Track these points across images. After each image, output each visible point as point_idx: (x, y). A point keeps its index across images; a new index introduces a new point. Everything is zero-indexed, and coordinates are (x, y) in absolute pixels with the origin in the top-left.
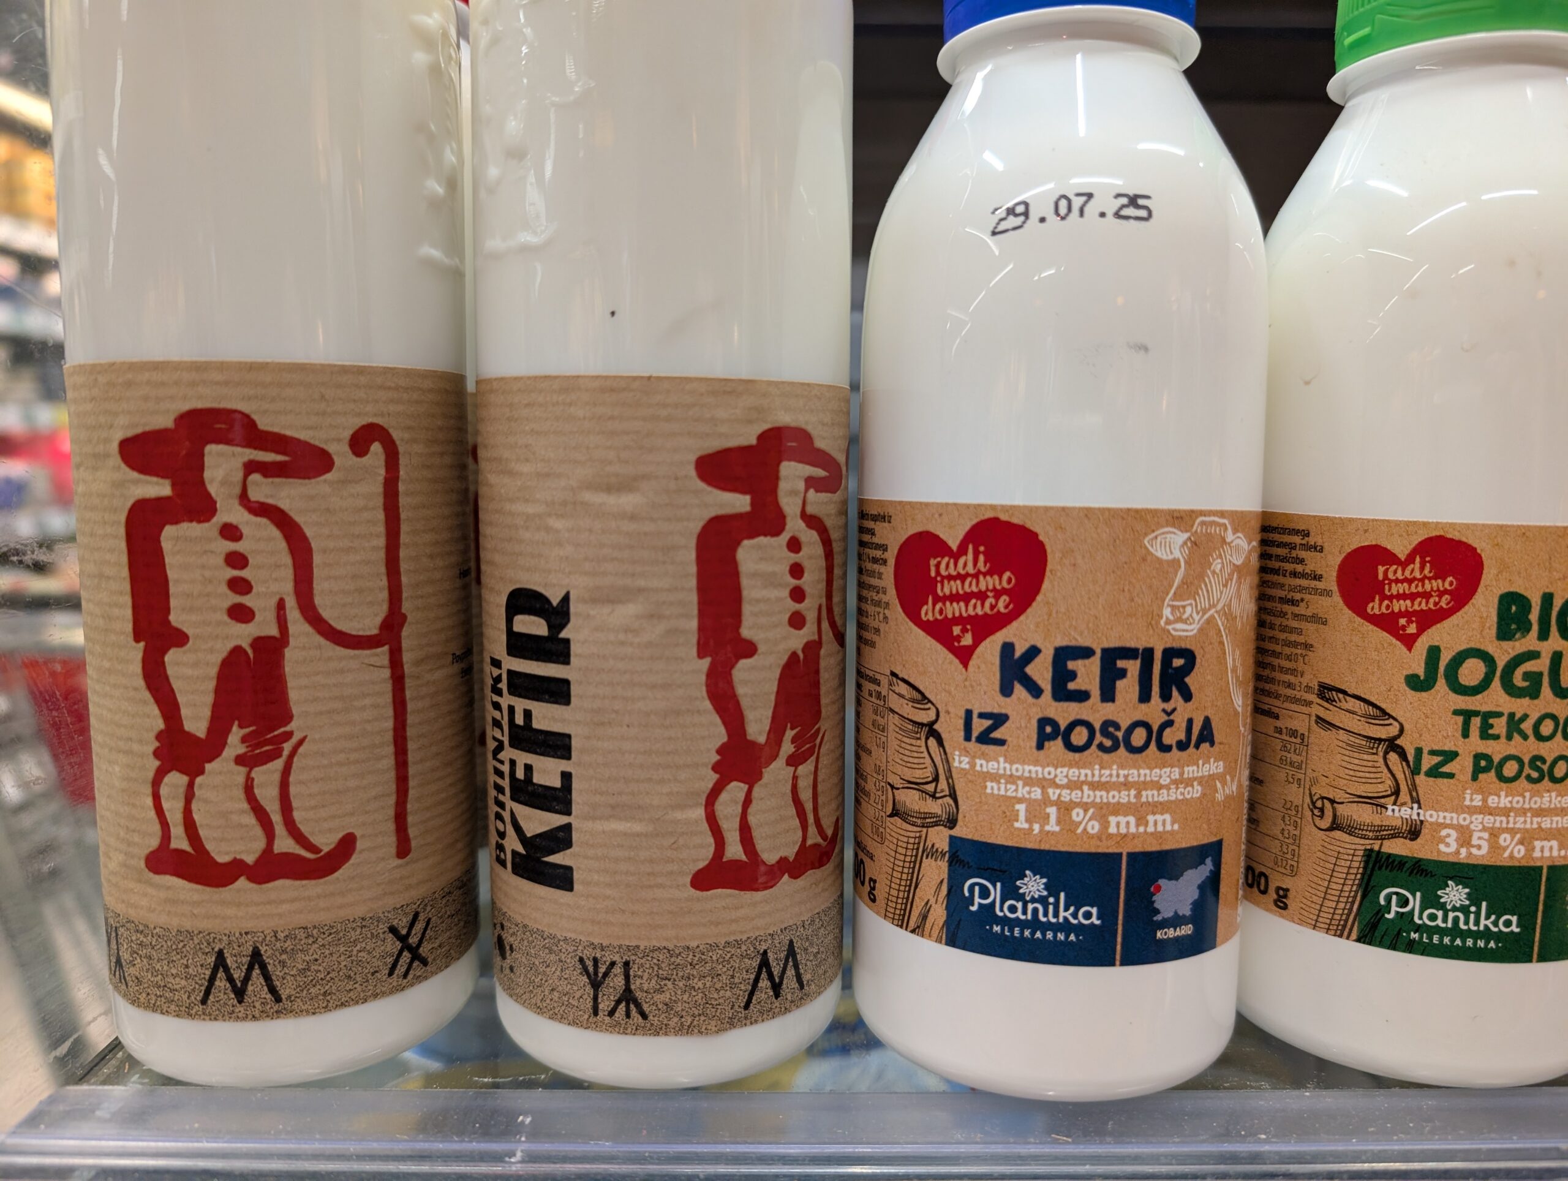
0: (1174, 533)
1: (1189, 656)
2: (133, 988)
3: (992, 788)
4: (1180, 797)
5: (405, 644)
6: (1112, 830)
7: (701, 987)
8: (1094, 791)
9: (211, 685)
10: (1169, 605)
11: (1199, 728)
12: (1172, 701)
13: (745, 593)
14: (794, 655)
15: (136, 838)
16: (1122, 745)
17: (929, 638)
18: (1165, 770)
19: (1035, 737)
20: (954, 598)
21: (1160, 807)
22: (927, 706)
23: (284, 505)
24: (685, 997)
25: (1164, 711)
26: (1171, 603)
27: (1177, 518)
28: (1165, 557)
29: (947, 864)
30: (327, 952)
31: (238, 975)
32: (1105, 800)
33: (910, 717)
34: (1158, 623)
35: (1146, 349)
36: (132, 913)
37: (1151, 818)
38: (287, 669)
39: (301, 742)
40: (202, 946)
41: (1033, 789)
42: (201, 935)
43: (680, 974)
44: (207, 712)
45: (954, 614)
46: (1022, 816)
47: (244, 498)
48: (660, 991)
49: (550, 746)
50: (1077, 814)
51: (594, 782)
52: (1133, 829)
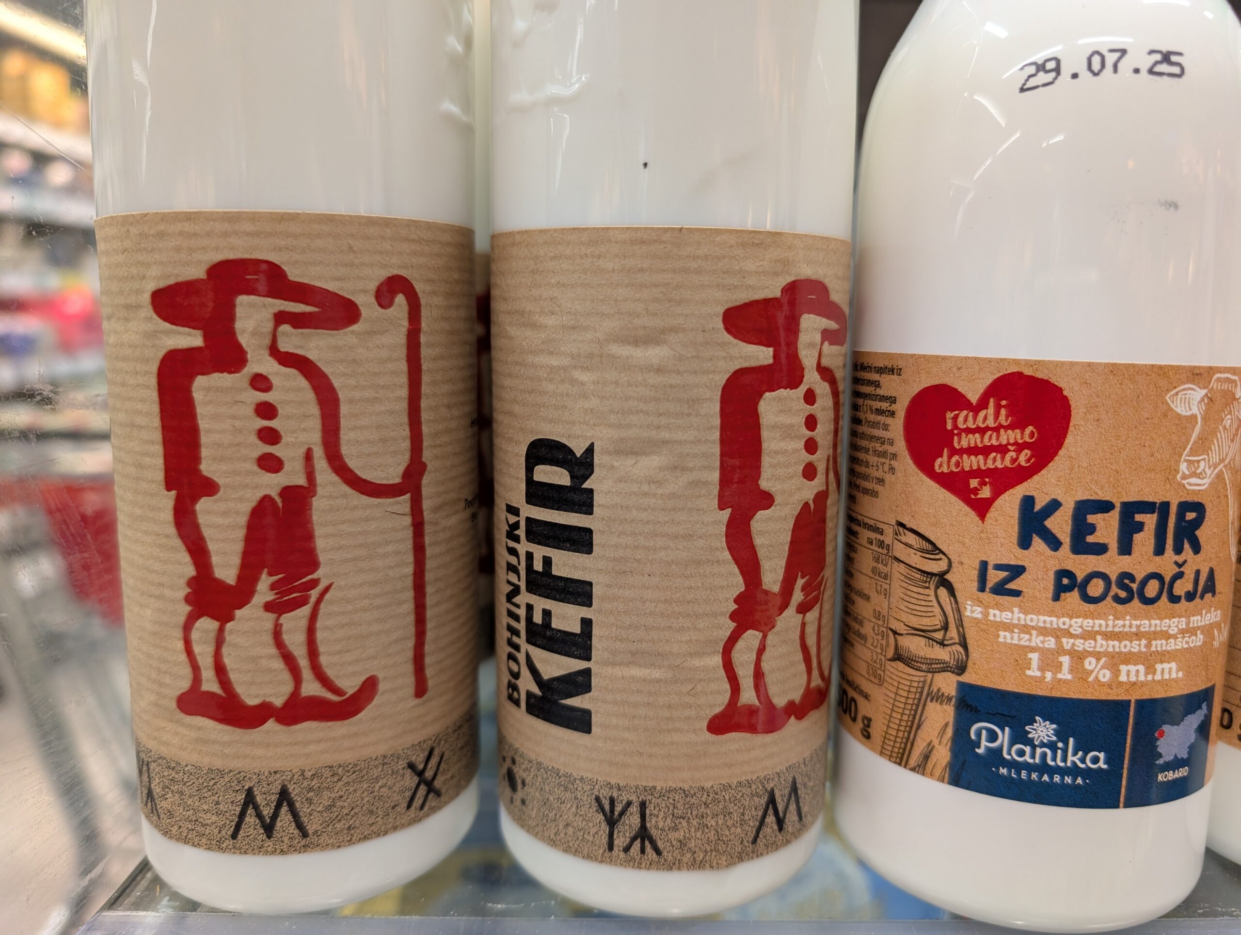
0: (1194, 390)
1: (1199, 508)
2: (165, 821)
3: (1005, 637)
4: (1186, 646)
5: (425, 491)
6: (1123, 678)
7: (714, 824)
8: (1107, 640)
9: (241, 533)
10: (1186, 461)
11: (1205, 579)
12: (1184, 553)
13: (765, 445)
14: (806, 504)
15: (168, 680)
16: (1136, 596)
17: (944, 490)
18: (1174, 620)
19: (1051, 588)
20: (973, 451)
21: (1167, 656)
22: (937, 557)
23: (312, 355)
24: (699, 835)
25: (1176, 563)
26: (1187, 458)
27: (1197, 374)
28: (1184, 413)
29: (953, 708)
30: (352, 789)
31: (267, 812)
32: (1117, 650)
33: (917, 566)
34: (1175, 477)
35: (1176, 206)
36: (164, 751)
37: (1159, 667)
38: (315, 518)
39: (327, 589)
40: (233, 784)
41: (1047, 639)
42: (232, 774)
43: (695, 813)
44: (236, 560)
45: (971, 466)
46: (1035, 664)
47: (274, 351)
48: (675, 829)
49: (571, 593)
50: (1090, 663)
51: (614, 629)
52: (1142, 678)
